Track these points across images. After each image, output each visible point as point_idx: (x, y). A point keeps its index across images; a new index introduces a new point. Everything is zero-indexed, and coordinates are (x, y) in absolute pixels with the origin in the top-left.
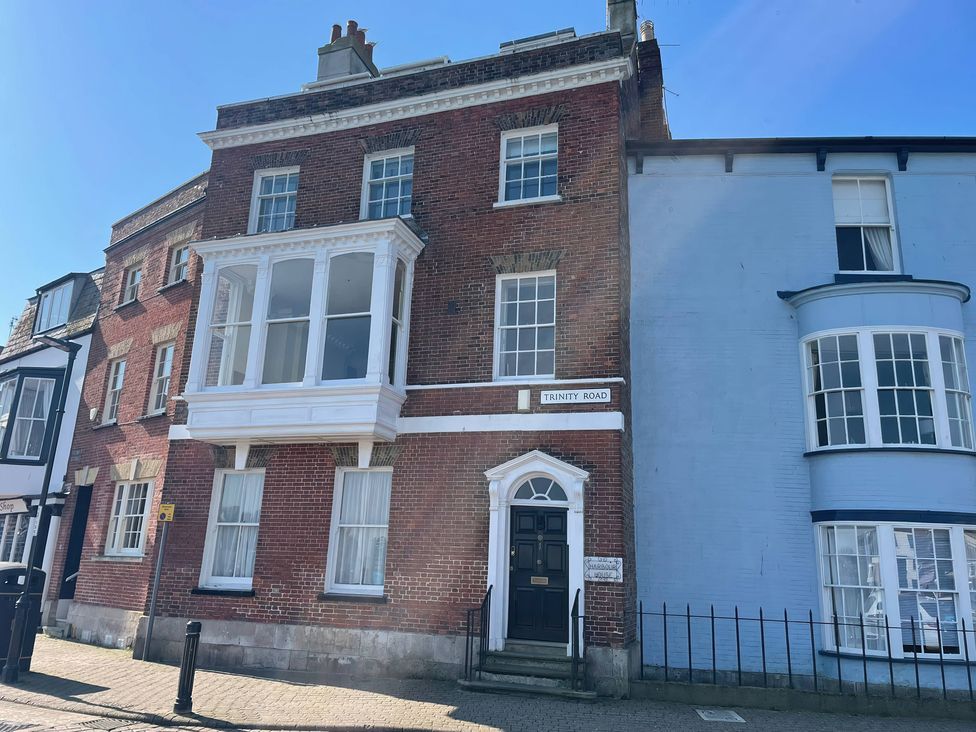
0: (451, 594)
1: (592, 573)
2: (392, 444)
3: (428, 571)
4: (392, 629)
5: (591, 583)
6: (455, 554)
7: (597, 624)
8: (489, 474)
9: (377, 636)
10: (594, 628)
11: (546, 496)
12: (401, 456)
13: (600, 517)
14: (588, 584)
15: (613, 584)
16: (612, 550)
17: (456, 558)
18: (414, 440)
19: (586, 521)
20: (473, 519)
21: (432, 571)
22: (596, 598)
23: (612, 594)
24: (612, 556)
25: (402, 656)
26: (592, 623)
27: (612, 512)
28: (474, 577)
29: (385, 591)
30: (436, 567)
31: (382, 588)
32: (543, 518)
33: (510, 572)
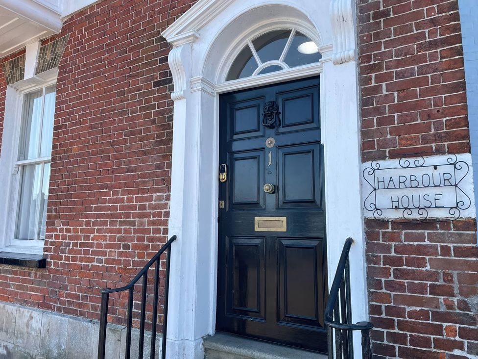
0: (121, 254)
1: (384, 199)
2: (58, 36)
3: (92, 216)
4: (49, 307)
5: (383, 223)
6: (126, 185)
7: (402, 325)
8: (170, 34)
9: (31, 318)
10: (394, 337)
11: (279, 62)
12: (67, 49)
13: (399, 64)
14: (373, 226)
15: (445, 223)
16: (438, 138)
17: (129, 192)
18: (81, 21)
19: (363, 81)
20: (153, 122)
21: (98, 216)
22: (396, 262)
23: (446, 251)
24: (439, 151)
25: (55, 354)
26: (389, 324)
27: (434, 44)
28: (153, 223)
29: (45, 250)
30: (101, 209)
31: (41, 244)
32: (273, 105)
33: (221, 211)
